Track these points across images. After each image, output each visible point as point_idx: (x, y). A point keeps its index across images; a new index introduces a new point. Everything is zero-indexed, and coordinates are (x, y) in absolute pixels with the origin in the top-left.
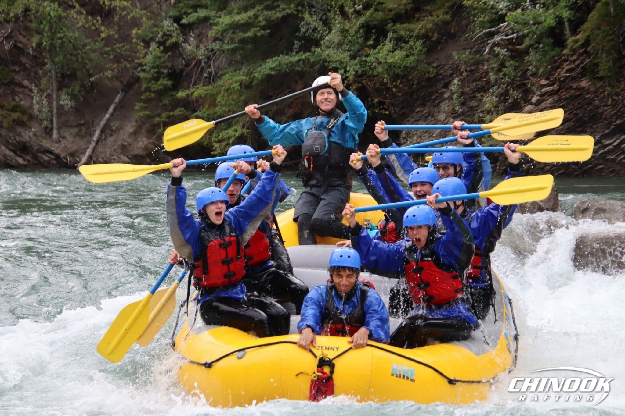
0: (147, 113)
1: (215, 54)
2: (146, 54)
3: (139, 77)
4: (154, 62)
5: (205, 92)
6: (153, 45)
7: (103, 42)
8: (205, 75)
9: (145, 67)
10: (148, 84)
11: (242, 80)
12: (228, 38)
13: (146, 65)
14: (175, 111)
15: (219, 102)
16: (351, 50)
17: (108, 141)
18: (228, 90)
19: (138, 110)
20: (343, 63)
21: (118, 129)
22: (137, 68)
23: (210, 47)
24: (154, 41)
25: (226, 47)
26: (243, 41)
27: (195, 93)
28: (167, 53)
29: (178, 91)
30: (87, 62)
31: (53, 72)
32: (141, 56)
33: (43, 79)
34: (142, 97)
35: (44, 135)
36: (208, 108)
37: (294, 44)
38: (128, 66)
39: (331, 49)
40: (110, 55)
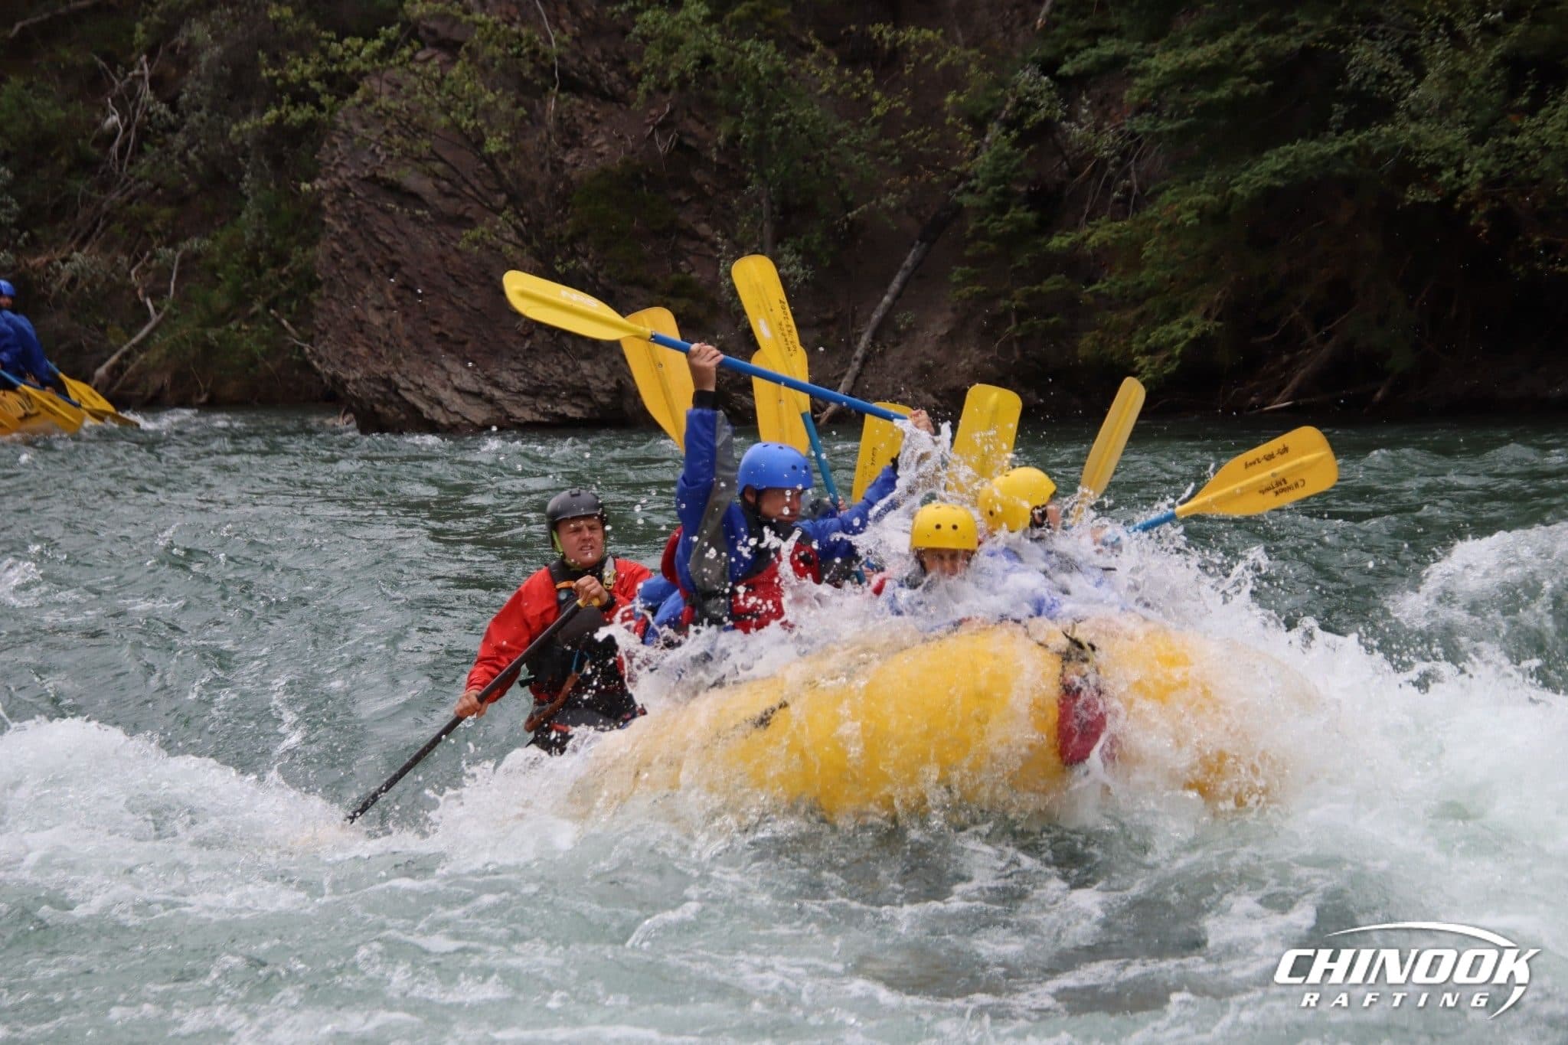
0: (977, 288)
1: (1139, 143)
2: (976, 151)
3: (960, 206)
4: (996, 169)
5: (1114, 236)
6: (994, 130)
7: (877, 127)
8: (1116, 194)
9: (973, 182)
10: (982, 220)
11: (1205, 204)
12: (1170, 105)
13: (976, 177)
14: (1046, 282)
15: (1149, 258)
16: (1473, 122)
17: (888, 358)
18: (1170, 227)
19: (957, 284)
20: (1454, 154)
21: (911, 329)
22: (955, 186)
23: (1126, 128)
24: (996, 118)
25: (1165, 126)
26: (1207, 110)
27: (1092, 239)
28: (1027, 146)
29: (1050, 237)
30: (842, 175)
31: (763, 201)
32: (965, 155)
33: (742, 218)
34: (968, 253)
35: (743, 349)
36: (1123, 273)
37: (1330, 113)
38: (936, 180)
39: (1424, 120)
40: (893, 157)
